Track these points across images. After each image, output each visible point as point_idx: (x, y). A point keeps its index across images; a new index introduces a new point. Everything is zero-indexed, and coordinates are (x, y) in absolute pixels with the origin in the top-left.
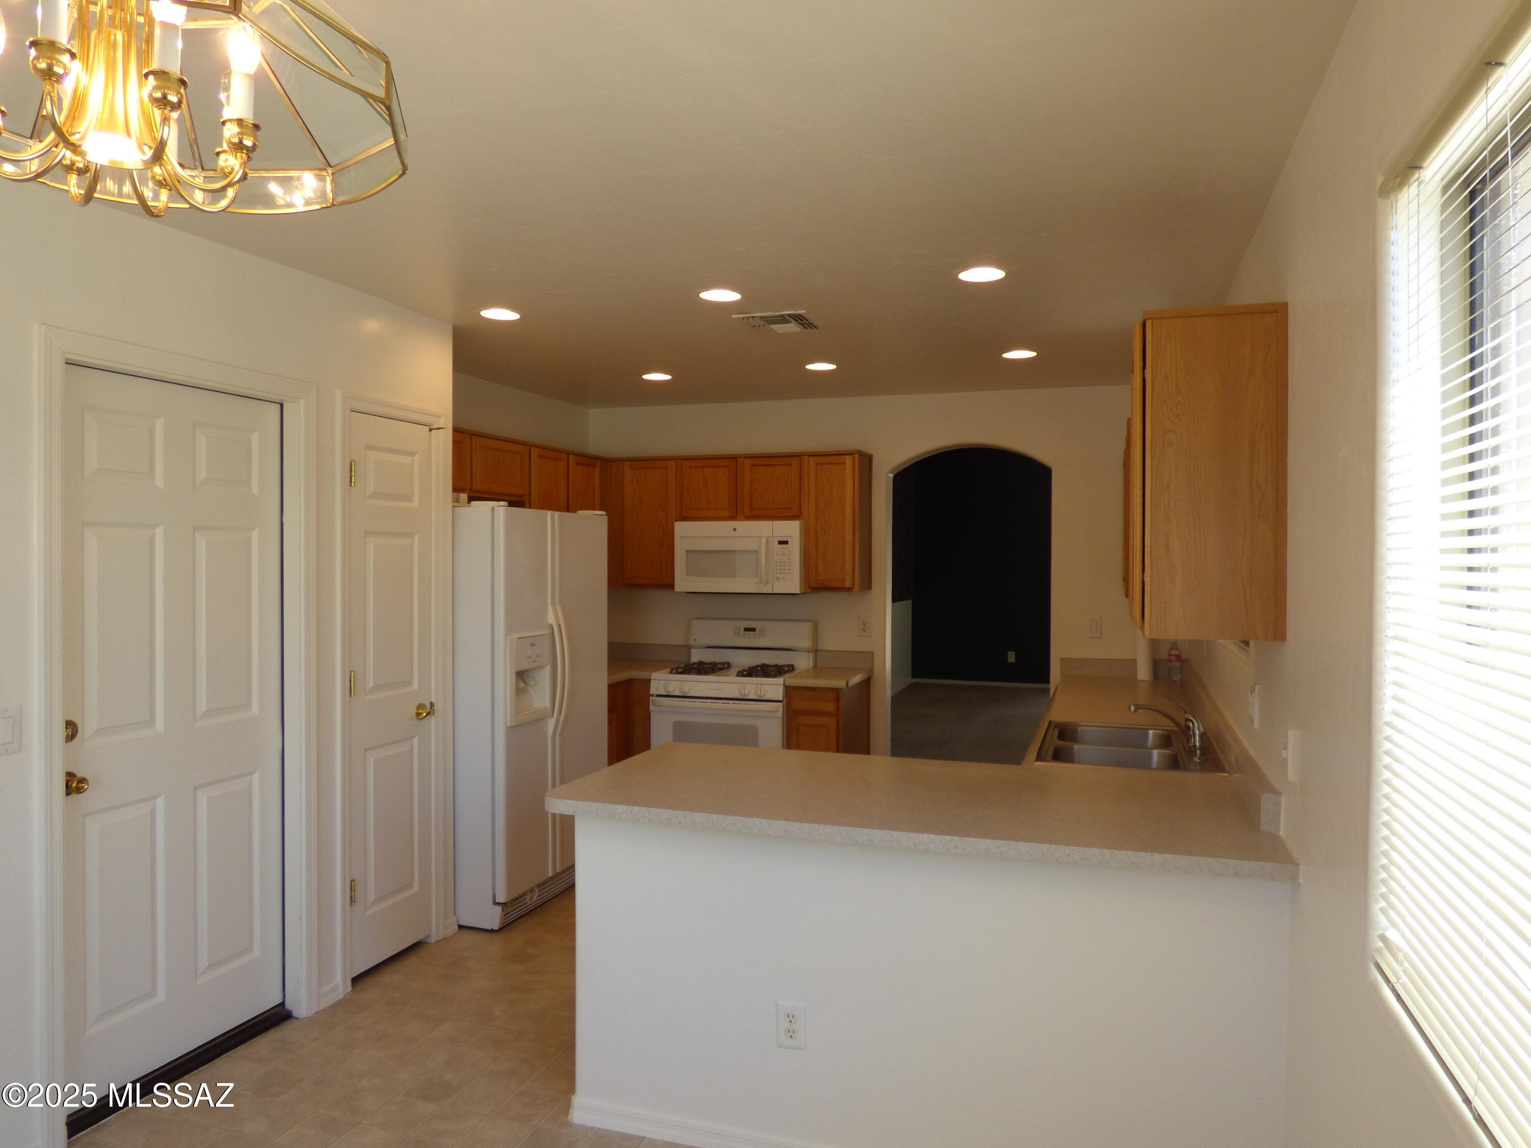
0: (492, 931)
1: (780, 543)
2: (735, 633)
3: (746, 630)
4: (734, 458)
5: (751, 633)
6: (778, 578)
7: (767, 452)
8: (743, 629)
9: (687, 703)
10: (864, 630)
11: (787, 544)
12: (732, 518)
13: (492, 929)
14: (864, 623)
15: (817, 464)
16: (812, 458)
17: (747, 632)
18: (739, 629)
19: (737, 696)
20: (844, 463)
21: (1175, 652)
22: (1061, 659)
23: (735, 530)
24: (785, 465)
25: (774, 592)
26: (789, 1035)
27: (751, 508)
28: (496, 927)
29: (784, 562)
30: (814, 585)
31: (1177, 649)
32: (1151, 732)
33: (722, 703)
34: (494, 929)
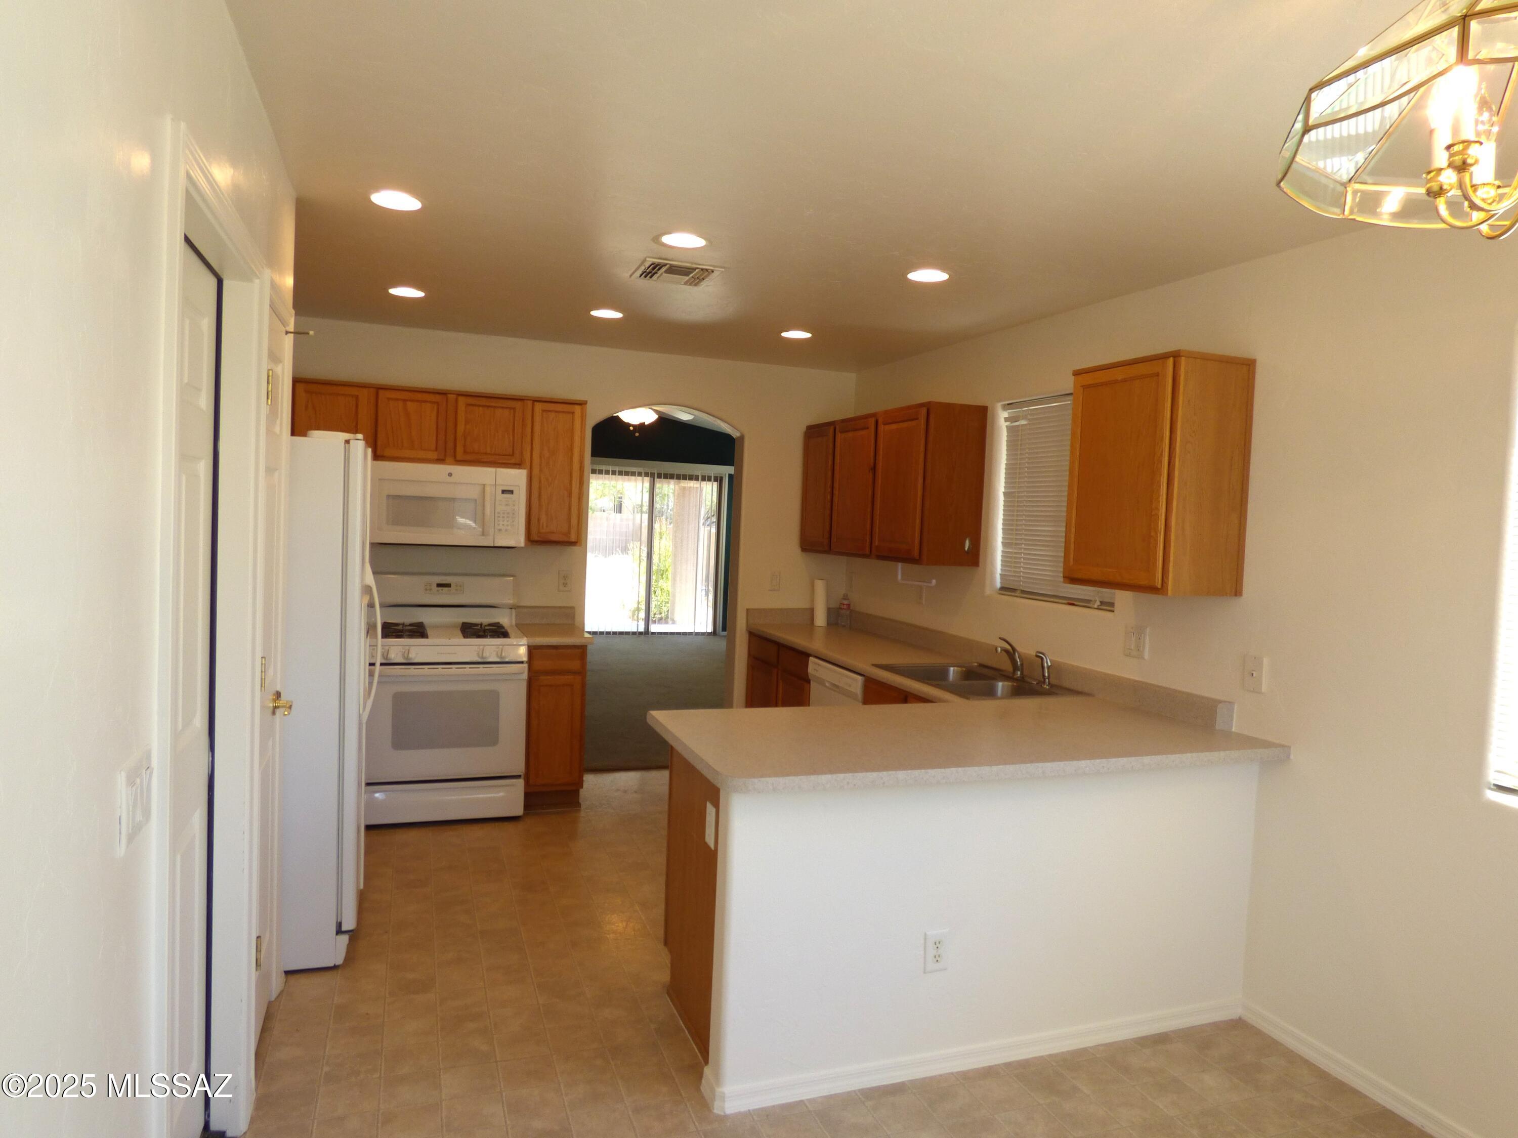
0: (335, 967)
1: (504, 492)
2: (426, 590)
3: (439, 585)
4: (443, 393)
5: (446, 589)
6: (500, 530)
7: (478, 391)
8: (436, 585)
9: (412, 670)
10: (565, 585)
11: (512, 493)
12: (440, 461)
13: (335, 965)
14: (565, 578)
15: (543, 411)
16: (538, 403)
17: (440, 589)
18: (430, 585)
19: (476, 659)
20: (573, 413)
21: (846, 602)
22: (748, 610)
23: (450, 475)
24: (507, 408)
25: (497, 544)
26: (935, 960)
27: (465, 452)
28: (339, 961)
29: (508, 513)
30: (536, 538)
31: (848, 599)
32: (952, 669)
33: (456, 668)
34: (337, 964)
